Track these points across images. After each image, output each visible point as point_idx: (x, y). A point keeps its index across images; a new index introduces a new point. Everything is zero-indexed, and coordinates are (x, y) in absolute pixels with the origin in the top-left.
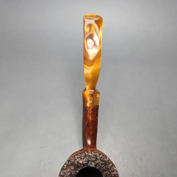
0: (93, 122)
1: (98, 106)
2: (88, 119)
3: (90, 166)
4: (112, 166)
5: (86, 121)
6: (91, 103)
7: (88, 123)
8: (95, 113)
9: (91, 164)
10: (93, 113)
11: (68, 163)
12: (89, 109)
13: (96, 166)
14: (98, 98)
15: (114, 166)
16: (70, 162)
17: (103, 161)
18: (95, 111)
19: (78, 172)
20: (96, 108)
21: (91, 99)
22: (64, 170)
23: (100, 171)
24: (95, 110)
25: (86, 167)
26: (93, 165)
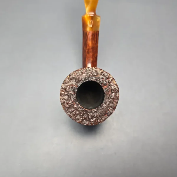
0: (93, 48)
1: (98, 32)
2: (88, 46)
3: (91, 80)
4: (112, 80)
5: (86, 47)
6: (91, 27)
7: (88, 50)
8: (95, 39)
9: (92, 78)
10: (93, 39)
11: (70, 77)
12: (89, 34)
13: (96, 80)
14: (98, 22)
15: (114, 80)
16: (71, 76)
17: (103, 75)
18: (95, 37)
19: (79, 86)
20: (96, 33)
21: (91, 22)
22: (66, 83)
23: (100, 85)
24: (96, 35)
25: (87, 81)
26: (94, 79)
